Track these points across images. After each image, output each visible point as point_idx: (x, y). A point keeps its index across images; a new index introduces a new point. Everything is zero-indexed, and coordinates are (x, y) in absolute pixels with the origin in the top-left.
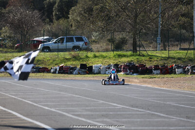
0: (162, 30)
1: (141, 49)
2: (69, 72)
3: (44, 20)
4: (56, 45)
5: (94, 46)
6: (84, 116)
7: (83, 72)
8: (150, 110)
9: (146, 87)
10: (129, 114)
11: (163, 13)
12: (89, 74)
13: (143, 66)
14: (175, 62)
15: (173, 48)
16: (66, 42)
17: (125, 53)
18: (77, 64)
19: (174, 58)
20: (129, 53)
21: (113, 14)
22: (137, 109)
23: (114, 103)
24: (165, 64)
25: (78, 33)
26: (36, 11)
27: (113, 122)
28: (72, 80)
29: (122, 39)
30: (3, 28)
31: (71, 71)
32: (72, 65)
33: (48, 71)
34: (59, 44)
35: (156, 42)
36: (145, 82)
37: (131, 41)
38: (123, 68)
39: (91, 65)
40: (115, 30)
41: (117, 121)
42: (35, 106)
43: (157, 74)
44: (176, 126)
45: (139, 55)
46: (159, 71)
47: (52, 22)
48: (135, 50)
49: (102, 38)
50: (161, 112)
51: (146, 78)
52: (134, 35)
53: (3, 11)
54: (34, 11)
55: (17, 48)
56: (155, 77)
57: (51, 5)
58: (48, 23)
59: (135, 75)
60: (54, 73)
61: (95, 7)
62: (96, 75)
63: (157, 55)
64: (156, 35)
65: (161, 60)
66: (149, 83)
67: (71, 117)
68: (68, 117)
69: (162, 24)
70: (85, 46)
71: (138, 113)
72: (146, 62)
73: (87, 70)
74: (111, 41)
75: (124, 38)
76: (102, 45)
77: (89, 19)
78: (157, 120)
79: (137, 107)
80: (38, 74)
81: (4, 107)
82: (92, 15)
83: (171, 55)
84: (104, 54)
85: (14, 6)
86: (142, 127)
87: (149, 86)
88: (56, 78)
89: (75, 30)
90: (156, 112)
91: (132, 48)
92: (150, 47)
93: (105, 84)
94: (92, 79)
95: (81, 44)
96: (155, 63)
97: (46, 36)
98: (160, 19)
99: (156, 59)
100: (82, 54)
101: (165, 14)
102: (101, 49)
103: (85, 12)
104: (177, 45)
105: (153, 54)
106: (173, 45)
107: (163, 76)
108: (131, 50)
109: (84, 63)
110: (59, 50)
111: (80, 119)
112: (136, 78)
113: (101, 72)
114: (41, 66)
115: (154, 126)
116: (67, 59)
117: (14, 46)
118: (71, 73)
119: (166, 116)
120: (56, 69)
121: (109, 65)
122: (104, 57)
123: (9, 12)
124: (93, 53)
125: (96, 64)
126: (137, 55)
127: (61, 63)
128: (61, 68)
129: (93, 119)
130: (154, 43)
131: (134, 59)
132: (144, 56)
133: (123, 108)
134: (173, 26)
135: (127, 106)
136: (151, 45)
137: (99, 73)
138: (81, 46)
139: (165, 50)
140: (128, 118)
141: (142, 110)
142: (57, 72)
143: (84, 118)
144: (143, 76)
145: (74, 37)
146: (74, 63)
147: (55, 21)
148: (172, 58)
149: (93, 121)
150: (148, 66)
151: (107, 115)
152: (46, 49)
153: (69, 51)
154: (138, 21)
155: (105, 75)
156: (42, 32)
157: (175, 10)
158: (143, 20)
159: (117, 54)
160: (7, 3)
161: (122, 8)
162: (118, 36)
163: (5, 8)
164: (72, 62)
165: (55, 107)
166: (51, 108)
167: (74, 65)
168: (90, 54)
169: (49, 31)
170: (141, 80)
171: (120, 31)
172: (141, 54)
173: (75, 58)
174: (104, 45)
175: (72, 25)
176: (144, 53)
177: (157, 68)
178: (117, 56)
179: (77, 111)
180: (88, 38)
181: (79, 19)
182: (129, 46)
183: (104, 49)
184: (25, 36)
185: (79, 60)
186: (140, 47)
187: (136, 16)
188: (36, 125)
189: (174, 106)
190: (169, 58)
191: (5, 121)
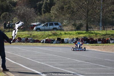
0: (102, 19)
1: (91, 29)
2: (51, 42)
3: (37, 14)
4: (44, 27)
5: (65, 28)
6: (59, 67)
7: (59, 42)
8: (96, 63)
9: (94, 51)
10: (84, 66)
11: (103, 9)
12: (62, 43)
13: (92, 39)
14: (109, 37)
15: (109, 29)
16: (49, 26)
17: (82, 32)
18: (56, 38)
19: (109, 35)
20: (84, 32)
21: (75, 10)
22: (89, 63)
23: (76, 59)
24: (104, 38)
25: (56, 21)
26: (32, 8)
27: (76, 70)
28: (53, 46)
29: (80, 24)
30: (14, 18)
31: (52, 41)
32: (52, 38)
33: (39, 42)
34: (45, 27)
35: (99, 26)
36: (93, 48)
37: (85, 25)
38: (81, 40)
39: (63, 38)
40: (76, 19)
41: (77, 69)
42: (32, 61)
43: (100, 43)
44: (110, 72)
45: (90, 33)
46: (101, 42)
47: (41, 15)
48: (87, 30)
49: (69, 24)
50: (102, 65)
51: (94, 45)
52: (87, 22)
53: (14, 8)
54: (31, 8)
55: (22, 29)
56: (99, 45)
57: (41, 5)
58: (39, 15)
59: (88, 44)
60: (43, 43)
61: (65, 6)
62: (66, 44)
63: (100, 33)
64: (99, 22)
65: (102, 35)
66: (96, 48)
67: (52, 67)
68: (51, 67)
69: (102, 16)
70: (60, 28)
71: (89, 65)
72: (94, 37)
73: (61, 41)
74: (74, 25)
75: (82, 23)
76: (69, 27)
77: (62, 13)
78: (100, 69)
79: (89, 62)
80: (34, 43)
81: (15, 62)
82: (63, 10)
83: (108, 33)
84: (70, 32)
85: (20, 6)
86: (92, 72)
87: (95, 50)
88: (44, 46)
89: (54, 19)
90: (99, 64)
91: (86, 29)
92: (96, 28)
93: (74, 51)
94: (64, 46)
95: (57, 27)
96: (99, 37)
97: (38, 22)
98: (101, 13)
99: (99, 35)
100: (58, 32)
101: (104, 10)
102: (69, 30)
103: (59, 9)
104: (111, 27)
105: (97, 32)
106: (109, 28)
107: (103, 44)
108: (85, 30)
109: (59, 37)
110: (45, 30)
111: (57, 68)
112: (88, 46)
113: (69, 42)
114: (35, 39)
115: (98, 72)
116: (50, 35)
117: (20, 28)
118: (52, 43)
119: (105, 67)
120: (44, 41)
121: (73, 38)
122: (70, 34)
123: (18, 9)
124: (64, 32)
125: (66, 38)
126: (88, 33)
127: (47, 37)
128: (47, 40)
129: (64, 68)
130: (98, 26)
131: (87, 35)
132: (92, 33)
133: (81, 62)
134: (108, 17)
135: (83, 61)
136: (96, 27)
137: (68, 43)
138: (57, 28)
139: (104, 30)
140: (84, 68)
141: (92, 63)
142: (44, 42)
143: (60, 68)
144: (92, 44)
145: (54, 23)
146: (54, 37)
147: (43, 14)
148: (108, 34)
149: (64, 69)
150: (95, 39)
151: (72, 66)
152: (38, 29)
153: (51, 31)
154: (89, 14)
155: (71, 44)
156: (36, 20)
157: (110, 8)
158: (92, 14)
159: (77, 32)
160: (16, 4)
161: (80, 7)
162: (78, 22)
163: (15, 7)
164: (52, 37)
165: (43, 61)
166: (41, 62)
167: (54, 38)
168: (63, 32)
169: (39, 20)
170: (91, 46)
171: (79, 20)
172: (91, 32)
173: (54, 34)
174: (70, 27)
175: (52, 16)
176: (93, 32)
177: (99, 40)
178: (77, 34)
179: (55, 64)
180: (61, 23)
181: (56, 13)
182: (84, 27)
183: (70, 30)
184: (26, 22)
185: (56, 36)
186: (90, 28)
187: (88, 11)
188: (33, 71)
189: (109, 61)
190: (106, 34)
191: (16, 69)
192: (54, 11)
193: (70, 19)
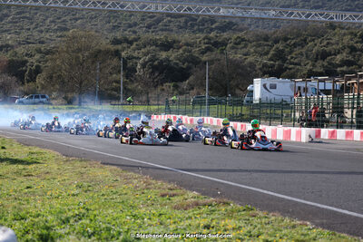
0: (99, 91)
1: (84, 104)
3: (18, 83)
4: (28, 100)
5: (53, 102)
16: (35, 98)
17: (74, 106)
21: (66, 80)
26: (14, 77)
29: (72, 97)
34: (30, 100)
35: (95, 99)
40: (67, 91)
47: (24, 84)
48: (80, 105)
49: (59, 97)
54: (12, 77)
57: (24, 72)
58: (21, 85)
70: (47, 102)
74: (66, 98)
77: (50, 83)
82: (52, 80)
84: (60, 107)
89: (41, 90)
91: (78, 104)
92: (91, 103)
100: (46, 107)
102: (58, 104)
103: (47, 78)
110: (30, 104)
138: (44, 101)
145: (40, 95)
147: (26, 83)
159: (68, 107)
162: (70, 95)
168: (51, 107)
171: (72, 92)
174: (60, 101)
175: (38, 87)
176: (86, 106)
181: (43, 83)
183: (60, 104)
186: (83, 102)
187: (81, 83)
192: (40, 80)
193: (60, 90)
